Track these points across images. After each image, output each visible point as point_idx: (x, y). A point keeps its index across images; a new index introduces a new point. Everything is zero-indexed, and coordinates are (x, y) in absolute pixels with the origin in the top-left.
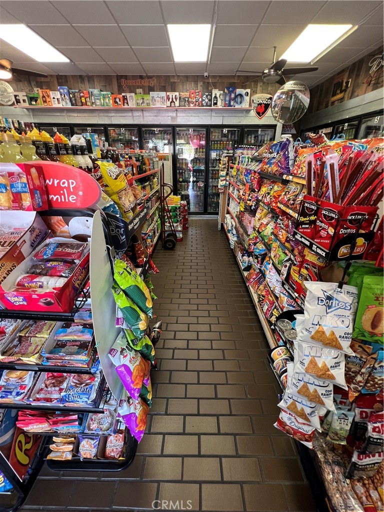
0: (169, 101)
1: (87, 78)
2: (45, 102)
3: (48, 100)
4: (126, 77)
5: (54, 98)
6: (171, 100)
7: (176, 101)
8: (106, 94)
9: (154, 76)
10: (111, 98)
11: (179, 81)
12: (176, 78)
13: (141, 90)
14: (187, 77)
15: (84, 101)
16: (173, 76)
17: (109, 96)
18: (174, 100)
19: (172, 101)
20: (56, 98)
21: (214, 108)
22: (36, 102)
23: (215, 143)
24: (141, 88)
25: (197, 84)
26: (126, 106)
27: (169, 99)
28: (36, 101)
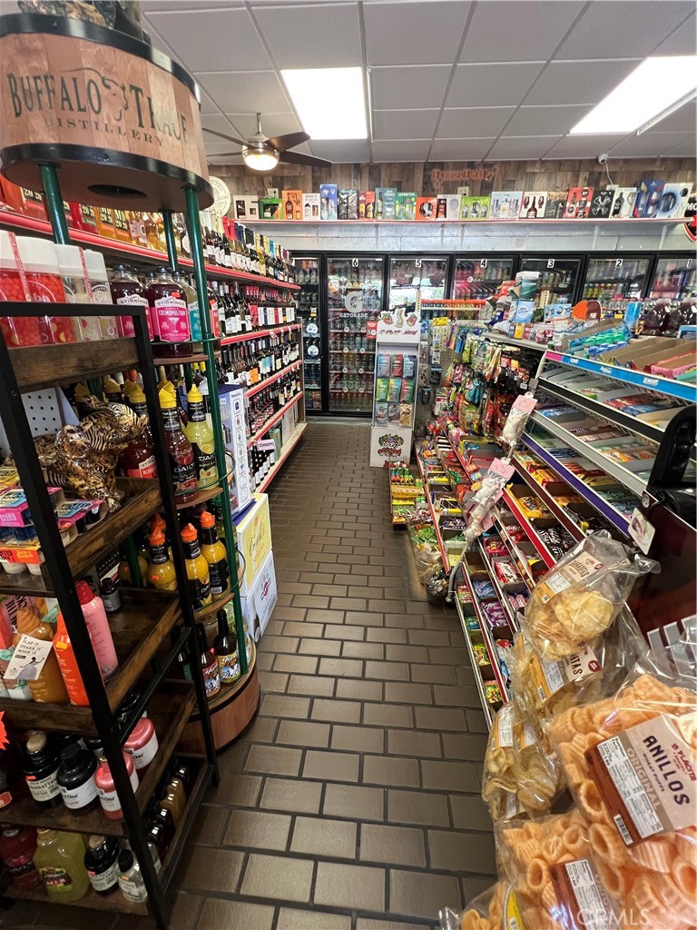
0: (526, 207)
1: (367, 169)
2: (289, 212)
3: (296, 208)
4: (442, 166)
5: (307, 205)
6: (530, 206)
7: (540, 207)
8: (407, 197)
9: (495, 163)
10: (415, 203)
11: (542, 171)
12: (538, 165)
13: (467, 188)
14: (560, 162)
15: (362, 209)
16: (534, 162)
17: (413, 199)
18: (537, 206)
19: (533, 208)
20: (311, 205)
21: (613, 219)
22: (272, 215)
23: (589, 287)
24: (466, 185)
25: (578, 177)
26: (441, 218)
27: (526, 205)
28: (272, 212)
